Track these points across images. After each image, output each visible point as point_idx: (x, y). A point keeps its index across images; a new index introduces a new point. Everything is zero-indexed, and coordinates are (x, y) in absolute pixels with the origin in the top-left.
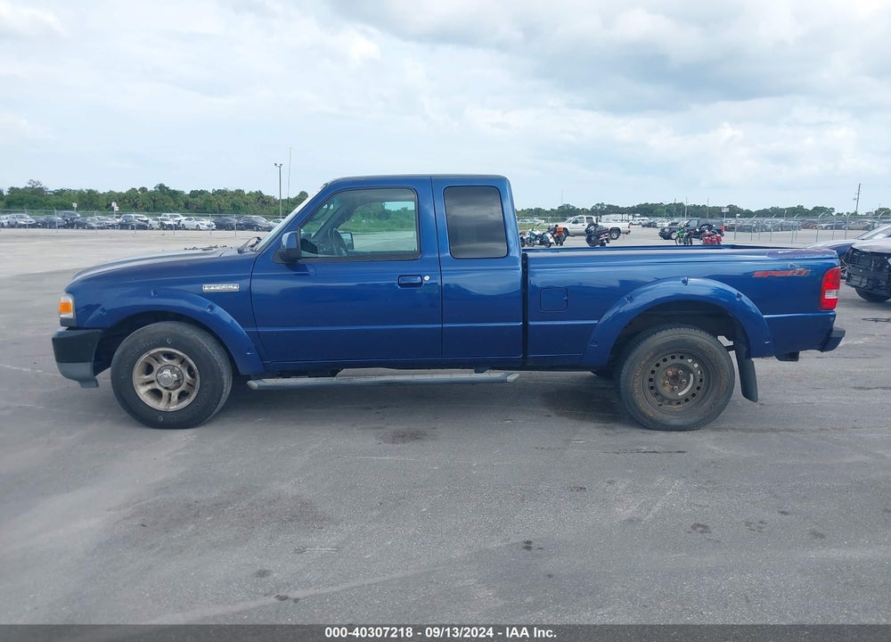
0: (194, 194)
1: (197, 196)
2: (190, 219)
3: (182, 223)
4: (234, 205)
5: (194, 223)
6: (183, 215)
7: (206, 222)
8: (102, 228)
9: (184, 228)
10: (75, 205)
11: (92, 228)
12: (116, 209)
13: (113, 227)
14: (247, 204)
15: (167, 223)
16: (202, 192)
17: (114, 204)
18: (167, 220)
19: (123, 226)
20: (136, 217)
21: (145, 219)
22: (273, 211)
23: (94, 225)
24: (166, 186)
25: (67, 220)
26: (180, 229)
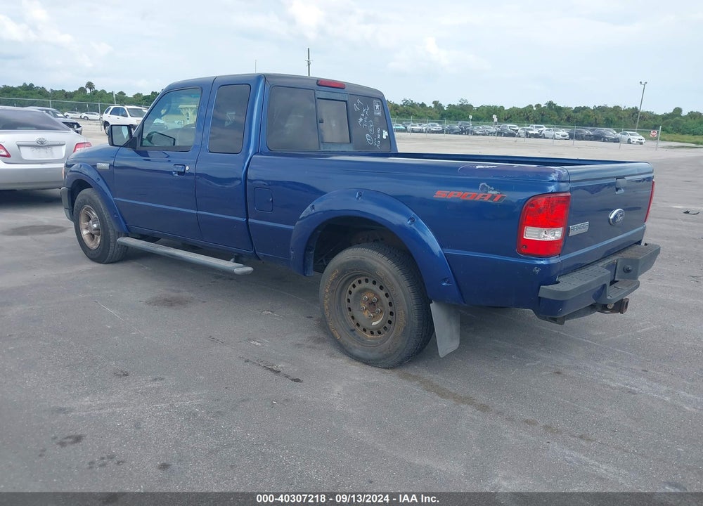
0: (578, 110)
1: (579, 111)
2: (549, 130)
3: (543, 132)
4: (607, 119)
5: (552, 133)
6: (546, 127)
7: (564, 132)
8: (483, 135)
9: (544, 137)
10: (471, 117)
11: (477, 135)
12: (496, 120)
13: (491, 134)
14: (621, 118)
15: (530, 132)
16: (585, 108)
17: (494, 116)
18: (532, 130)
19: (499, 134)
20: (510, 127)
21: (517, 128)
22: (643, 125)
23: (478, 132)
24: (554, 103)
25: (462, 129)
26: (541, 137)
